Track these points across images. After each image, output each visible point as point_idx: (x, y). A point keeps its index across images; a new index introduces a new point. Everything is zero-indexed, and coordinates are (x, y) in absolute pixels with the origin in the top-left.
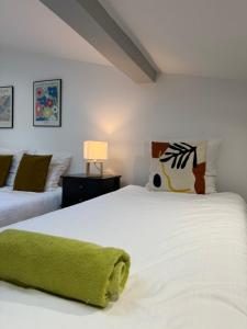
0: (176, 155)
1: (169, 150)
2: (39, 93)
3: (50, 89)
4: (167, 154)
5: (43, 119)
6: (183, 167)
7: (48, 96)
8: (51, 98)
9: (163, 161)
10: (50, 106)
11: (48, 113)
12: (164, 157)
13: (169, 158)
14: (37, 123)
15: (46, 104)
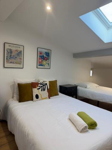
0: (42, 87)
1: (39, 85)
2: (41, 53)
3: (46, 53)
4: (39, 86)
5: (42, 65)
6: (45, 90)
7: (45, 56)
8: (47, 57)
9: (38, 89)
10: (46, 60)
11: (45, 63)
12: (38, 88)
13: (40, 88)
14: (38, 67)
15: (44, 59)
